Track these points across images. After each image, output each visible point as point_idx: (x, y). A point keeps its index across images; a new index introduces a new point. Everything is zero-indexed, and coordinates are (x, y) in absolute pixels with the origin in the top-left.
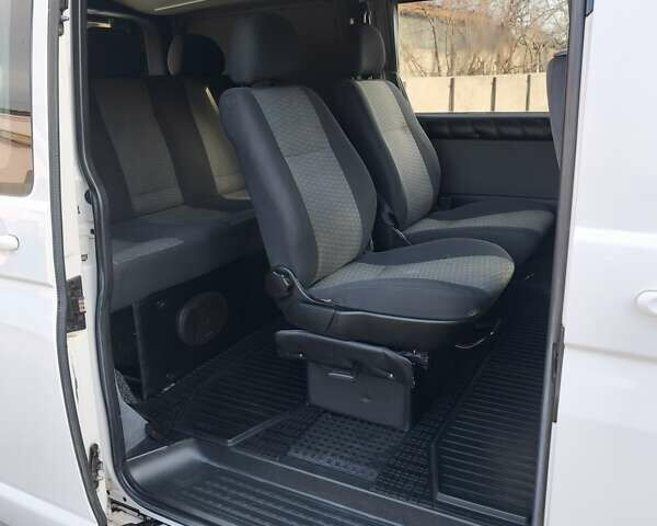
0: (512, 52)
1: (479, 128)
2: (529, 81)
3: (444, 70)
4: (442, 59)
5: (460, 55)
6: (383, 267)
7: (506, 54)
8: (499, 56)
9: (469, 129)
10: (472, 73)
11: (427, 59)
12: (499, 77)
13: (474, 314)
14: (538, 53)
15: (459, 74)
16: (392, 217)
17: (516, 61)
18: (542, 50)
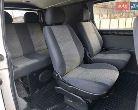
0: (123, 14)
1: (113, 32)
2: (126, 20)
3: (109, 18)
4: (109, 16)
5: (112, 15)
6: (85, 69)
7: (121, 14)
8: (120, 15)
9: (110, 33)
10: (114, 18)
11: (105, 16)
12: (120, 19)
13: (105, 93)
14: (128, 14)
15: (112, 19)
16: (89, 55)
17: (124, 16)
18: (129, 13)
